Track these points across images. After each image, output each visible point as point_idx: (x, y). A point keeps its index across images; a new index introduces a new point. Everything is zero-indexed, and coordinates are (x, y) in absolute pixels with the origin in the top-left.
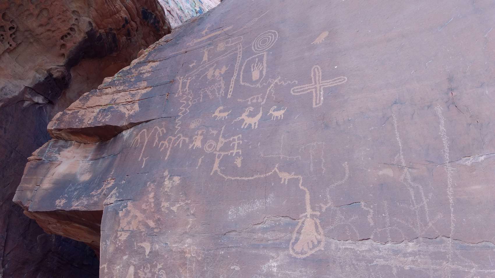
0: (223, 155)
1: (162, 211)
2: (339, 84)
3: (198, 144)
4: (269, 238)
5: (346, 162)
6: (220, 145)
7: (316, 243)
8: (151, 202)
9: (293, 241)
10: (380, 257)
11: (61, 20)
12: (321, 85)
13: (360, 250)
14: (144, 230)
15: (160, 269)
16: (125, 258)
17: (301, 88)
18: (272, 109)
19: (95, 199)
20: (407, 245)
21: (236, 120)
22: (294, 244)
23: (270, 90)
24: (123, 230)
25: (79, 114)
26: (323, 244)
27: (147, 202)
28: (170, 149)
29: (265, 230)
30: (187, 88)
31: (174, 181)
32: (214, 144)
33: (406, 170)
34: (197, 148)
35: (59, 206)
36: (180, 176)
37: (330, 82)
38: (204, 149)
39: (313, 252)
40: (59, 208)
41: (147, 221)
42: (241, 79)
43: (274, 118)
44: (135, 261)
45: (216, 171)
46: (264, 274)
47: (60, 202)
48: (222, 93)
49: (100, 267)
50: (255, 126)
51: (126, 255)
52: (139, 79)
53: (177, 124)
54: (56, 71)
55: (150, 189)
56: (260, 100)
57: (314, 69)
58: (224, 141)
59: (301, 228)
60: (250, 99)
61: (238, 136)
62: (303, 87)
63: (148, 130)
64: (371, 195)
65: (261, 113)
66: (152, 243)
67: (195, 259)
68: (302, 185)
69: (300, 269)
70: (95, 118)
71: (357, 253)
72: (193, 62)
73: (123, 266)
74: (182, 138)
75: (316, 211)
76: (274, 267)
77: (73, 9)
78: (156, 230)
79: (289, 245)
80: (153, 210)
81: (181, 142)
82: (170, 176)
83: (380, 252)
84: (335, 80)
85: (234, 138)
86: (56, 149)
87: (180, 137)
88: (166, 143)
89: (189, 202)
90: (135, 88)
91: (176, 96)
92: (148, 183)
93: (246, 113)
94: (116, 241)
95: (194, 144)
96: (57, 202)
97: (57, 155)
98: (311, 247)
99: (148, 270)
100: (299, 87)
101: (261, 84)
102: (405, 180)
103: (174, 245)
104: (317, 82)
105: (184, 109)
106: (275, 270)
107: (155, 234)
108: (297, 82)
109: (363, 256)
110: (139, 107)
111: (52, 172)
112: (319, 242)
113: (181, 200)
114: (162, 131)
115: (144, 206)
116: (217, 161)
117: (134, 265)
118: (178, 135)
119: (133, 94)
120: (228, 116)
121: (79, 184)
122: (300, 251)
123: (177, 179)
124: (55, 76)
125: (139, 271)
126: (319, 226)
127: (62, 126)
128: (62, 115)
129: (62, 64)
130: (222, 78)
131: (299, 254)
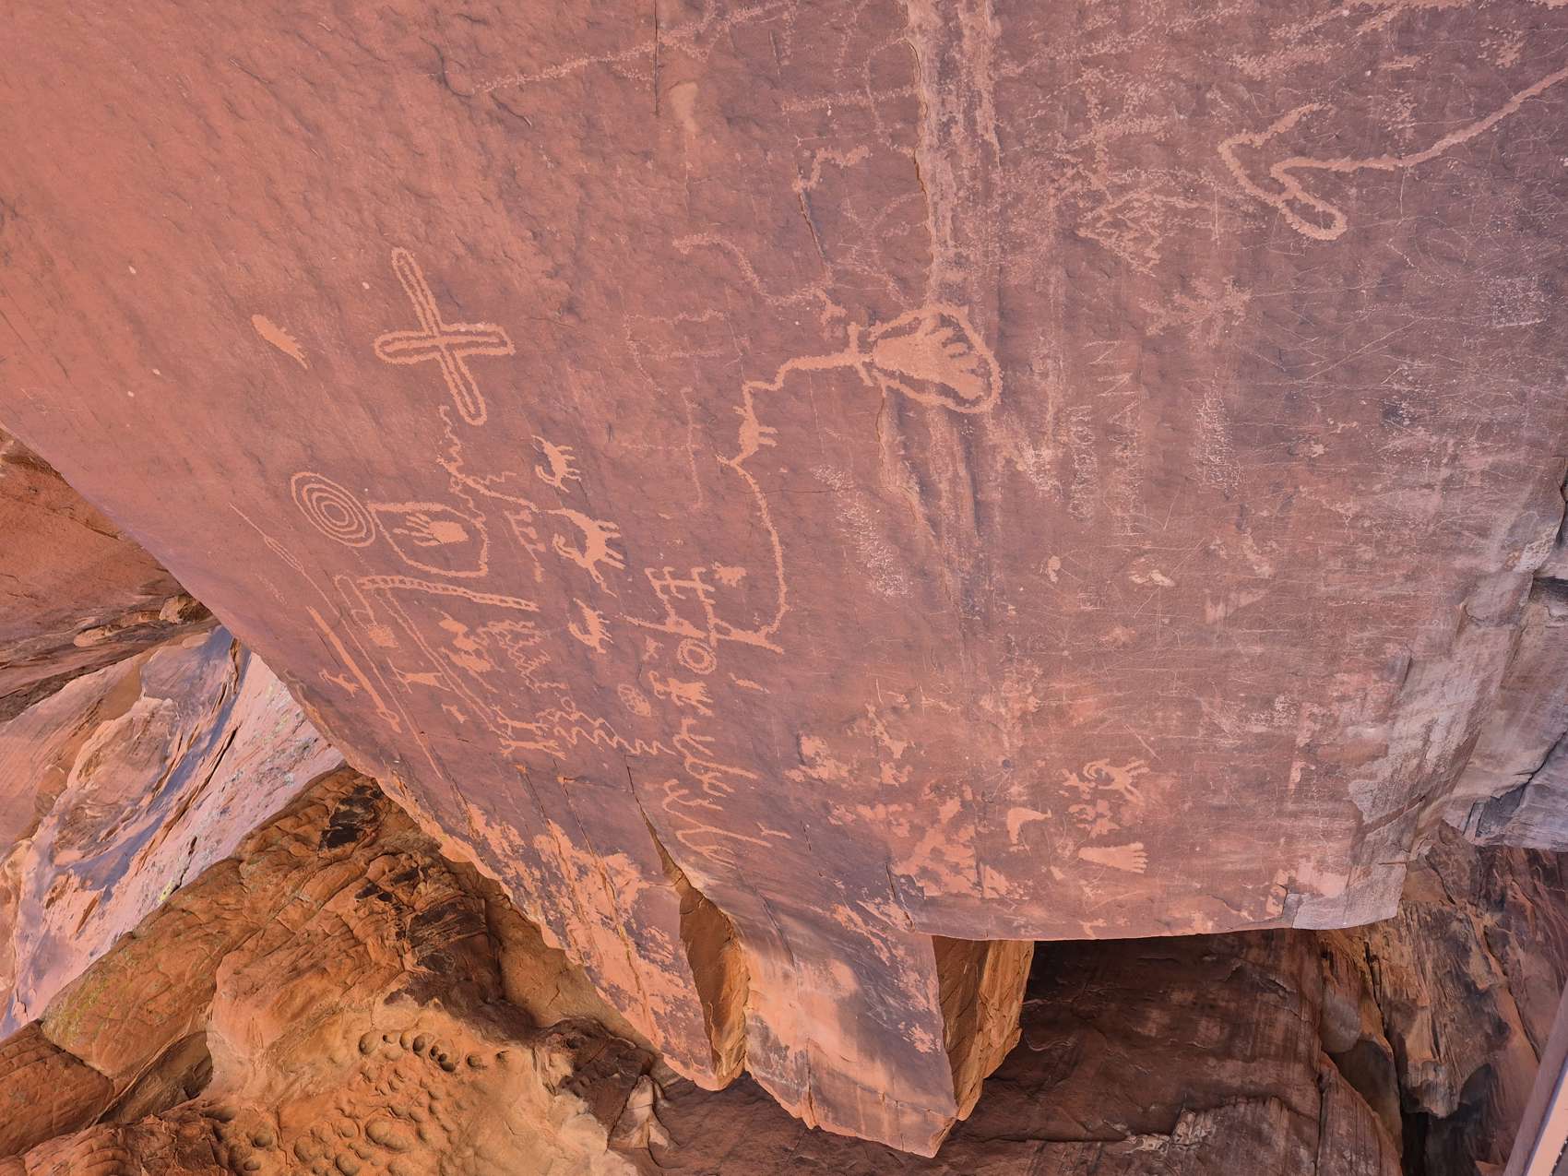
0: (718, 621)
1: (909, 782)
2: (419, 274)
3: (694, 692)
4: (949, 474)
5: (676, 243)
6: (688, 629)
7: (948, 332)
8: (887, 813)
9: (951, 404)
10: (971, 123)
11: (396, 1082)
12: (435, 329)
13: (955, 189)
14: (971, 828)
15: (1082, 778)
16: (1058, 874)
17: (460, 393)
18: (546, 478)
19: (900, 952)
20: (920, 26)
21: (604, 586)
22: (961, 401)
23: (487, 487)
24: (979, 884)
25: (662, 1012)
26: (949, 310)
27: (890, 823)
28: (723, 768)
29: (927, 490)
30: (532, 727)
31: (818, 754)
32: (685, 646)
33: (667, 40)
34: (710, 692)
35: (934, 1042)
36: (798, 738)
37: (420, 304)
38: (707, 672)
39: (977, 339)
40: (939, 1042)
41: (945, 821)
42: (473, 575)
43: (574, 474)
44: (1065, 847)
45: (768, 636)
46: (1063, 484)
47: (923, 1041)
48: (524, 626)
49: (1093, 938)
50: (611, 530)
51: (1049, 871)
52: (531, 857)
53: (644, 752)
54: (550, 1069)
55: (850, 817)
56: (525, 515)
57: (389, 355)
58: (672, 617)
59: (905, 379)
60: (529, 547)
61: (650, 577)
62: (457, 386)
63: (677, 828)
64: (770, 156)
65: (564, 512)
66: (1008, 804)
67: (1040, 685)
68: (772, 382)
69: (1037, 378)
70: (665, 968)
71: (967, 199)
72: (448, 711)
73: (1085, 877)
74: (685, 735)
75: (847, 336)
76: (1037, 456)
77: (356, 1053)
78: (969, 796)
79: (962, 415)
80: (910, 807)
81: (697, 738)
82: (803, 763)
83: (952, 120)
84: (411, 287)
85: (658, 589)
86: (774, 1057)
87: (685, 744)
88: (706, 778)
89: (872, 709)
90: (558, 867)
91: (561, 755)
92: (833, 822)
93: (575, 554)
94: (1014, 900)
95: (699, 701)
96: (922, 1048)
97: (790, 1054)
98: (960, 347)
99: (1089, 808)
100: (457, 399)
101: (475, 516)
102: (700, 39)
103: (1007, 745)
104: (428, 344)
105: (596, 733)
106: (1047, 453)
107: (979, 798)
108: (442, 408)
109: (974, 178)
110: (614, 852)
111: (839, 1066)
112: (945, 321)
113: (869, 730)
114: (672, 789)
115: (903, 832)
116: (737, 635)
117: (1079, 849)
118: (679, 746)
119: (579, 869)
120: (594, 609)
121: (866, 993)
122: (980, 381)
123: (809, 746)
124: (568, 1071)
125: (1093, 835)
126: (894, 323)
127: (705, 1053)
128: (673, 1056)
129: (528, 1055)
130: (480, 630)
131: (989, 385)
